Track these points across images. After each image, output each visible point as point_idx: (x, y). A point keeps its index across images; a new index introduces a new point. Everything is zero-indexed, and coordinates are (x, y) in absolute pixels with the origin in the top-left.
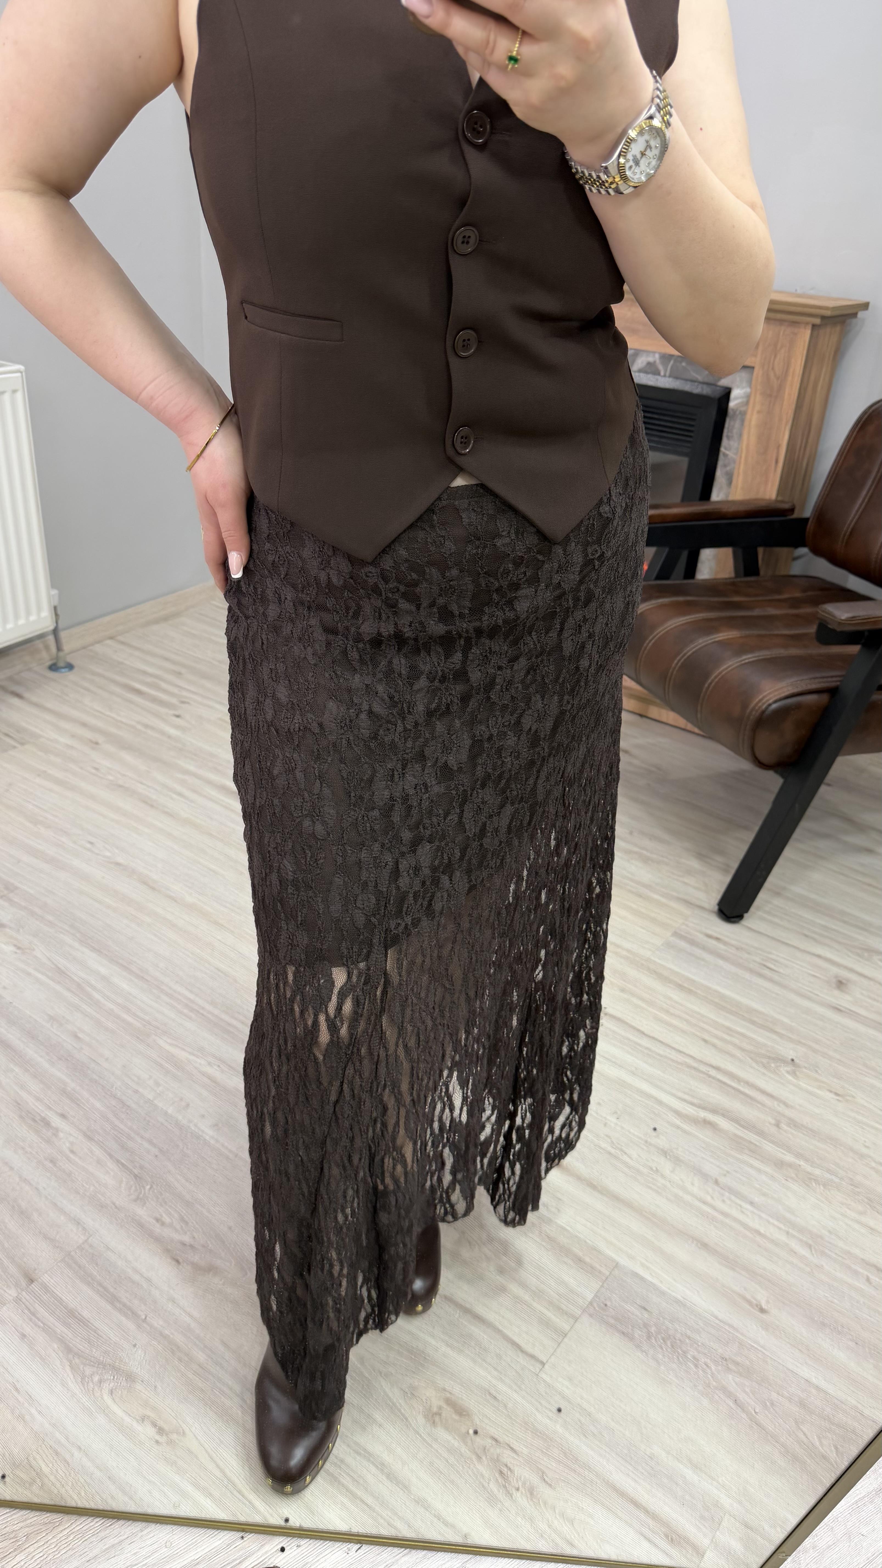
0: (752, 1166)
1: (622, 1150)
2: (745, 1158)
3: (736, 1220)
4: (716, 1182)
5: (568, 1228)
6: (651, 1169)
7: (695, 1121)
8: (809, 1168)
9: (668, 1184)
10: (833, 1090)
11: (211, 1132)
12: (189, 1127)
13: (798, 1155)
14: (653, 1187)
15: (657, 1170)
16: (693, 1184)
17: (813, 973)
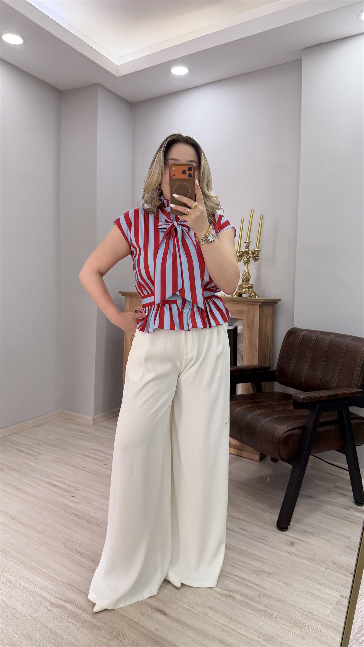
0: (246, 612)
1: (192, 607)
2: (244, 608)
3: (237, 632)
4: (231, 618)
5: (166, 638)
6: (204, 614)
7: (225, 596)
8: (271, 612)
9: (211, 619)
10: (284, 582)
11: (20, 607)
12: (11, 605)
13: (268, 607)
14: (204, 621)
15: (207, 614)
16: (221, 619)
17: (280, 540)
